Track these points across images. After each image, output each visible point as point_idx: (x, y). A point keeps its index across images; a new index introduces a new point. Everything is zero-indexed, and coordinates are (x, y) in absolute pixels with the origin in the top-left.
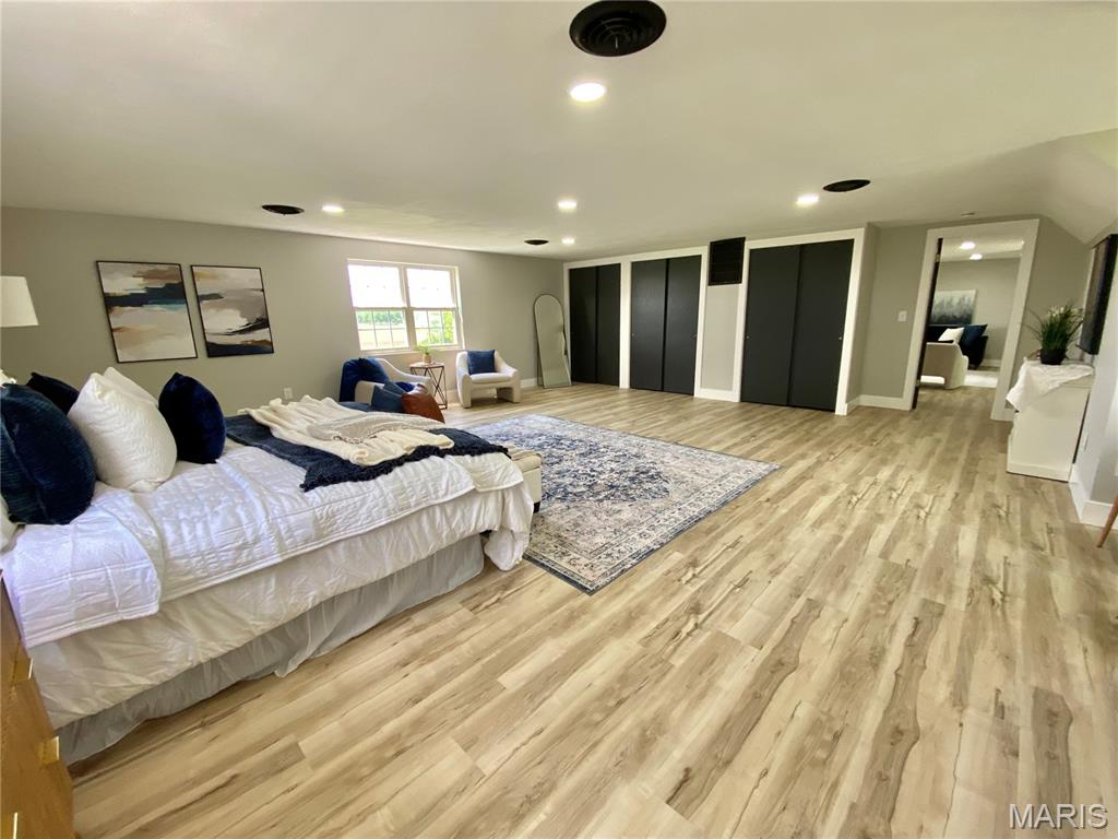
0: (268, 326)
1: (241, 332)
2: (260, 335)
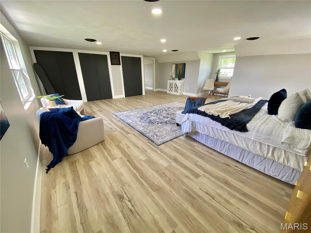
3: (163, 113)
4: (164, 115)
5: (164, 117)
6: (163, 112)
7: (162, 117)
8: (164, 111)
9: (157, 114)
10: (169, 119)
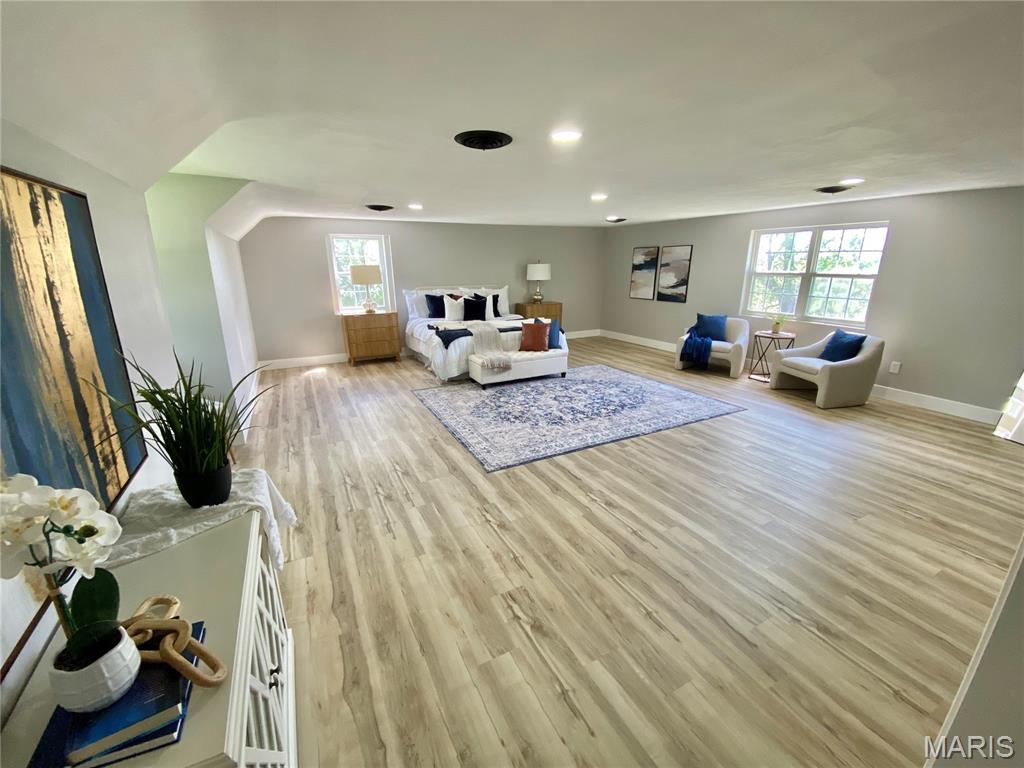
0: (687, 284)
1: (673, 287)
2: (681, 290)
3: (584, 403)
4: (583, 396)
5: (585, 392)
6: (585, 406)
7: (590, 391)
8: (582, 409)
9: (602, 398)
10: (574, 389)
